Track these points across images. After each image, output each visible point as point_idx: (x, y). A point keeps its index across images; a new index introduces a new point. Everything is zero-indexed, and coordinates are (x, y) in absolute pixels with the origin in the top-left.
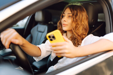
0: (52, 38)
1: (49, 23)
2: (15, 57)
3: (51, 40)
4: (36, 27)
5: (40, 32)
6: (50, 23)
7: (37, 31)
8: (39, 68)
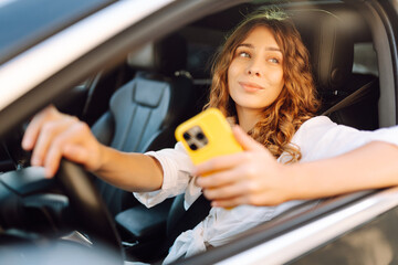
0: (194, 140)
1: (177, 74)
2: (64, 199)
3: (194, 147)
4: (130, 86)
5: (144, 105)
6: (180, 76)
7: (134, 100)
8: (137, 234)
